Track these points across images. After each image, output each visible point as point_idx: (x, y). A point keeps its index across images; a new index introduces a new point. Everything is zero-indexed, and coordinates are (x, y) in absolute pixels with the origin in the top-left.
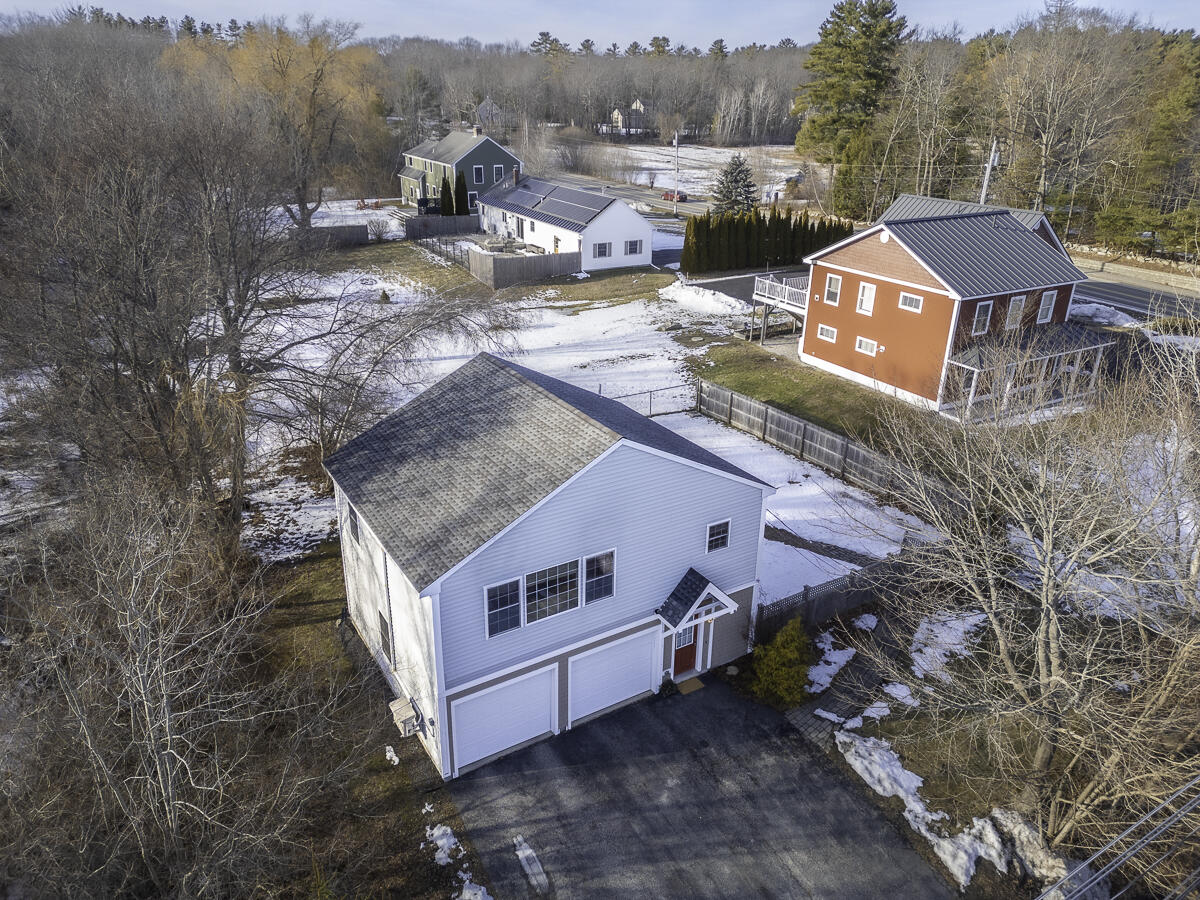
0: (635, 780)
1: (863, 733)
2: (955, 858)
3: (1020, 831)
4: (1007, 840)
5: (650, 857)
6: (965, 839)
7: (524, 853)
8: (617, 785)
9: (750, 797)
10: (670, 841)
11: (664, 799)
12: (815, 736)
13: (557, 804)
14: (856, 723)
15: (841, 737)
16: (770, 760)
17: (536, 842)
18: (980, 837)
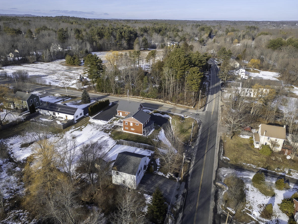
0: (147, 183)
1: (158, 172)
2: (167, 177)
3: (170, 173)
4: (169, 174)
5: (152, 186)
6: (167, 175)
7: (145, 191)
8: (147, 184)
9: (155, 180)
10: (152, 185)
11: (150, 183)
12: (155, 173)
13: (144, 187)
14: (157, 171)
15: (157, 173)
16: (154, 177)
17: (145, 190)
18: (168, 175)
